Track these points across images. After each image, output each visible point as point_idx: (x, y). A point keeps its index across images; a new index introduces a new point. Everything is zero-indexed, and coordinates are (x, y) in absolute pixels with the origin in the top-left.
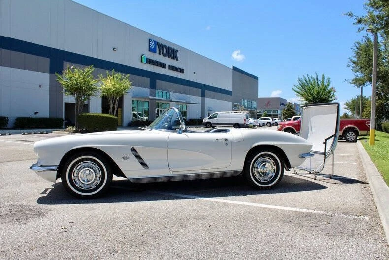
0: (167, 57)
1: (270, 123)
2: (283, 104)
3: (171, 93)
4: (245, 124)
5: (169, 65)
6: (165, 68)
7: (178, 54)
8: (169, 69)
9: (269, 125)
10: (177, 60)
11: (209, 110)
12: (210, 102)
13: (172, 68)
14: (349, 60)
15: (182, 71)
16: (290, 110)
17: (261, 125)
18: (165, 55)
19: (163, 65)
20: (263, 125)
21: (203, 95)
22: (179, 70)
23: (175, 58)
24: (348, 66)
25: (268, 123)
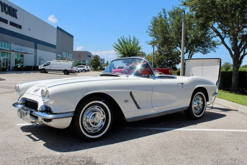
0: (9, 15)
1: (85, 70)
2: (89, 56)
3: (12, 45)
4: (72, 70)
5: (10, 22)
6: (7, 23)
7: (18, 13)
8: (10, 24)
9: (84, 71)
10: (16, 18)
11: (40, 59)
12: (41, 53)
13: (12, 24)
14: (148, 28)
15: (20, 27)
16: (96, 60)
17: (80, 71)
18: (6, 13)
19: (5, 21)
20: (81, 71)
21: (36, 48)
22: (18, 26)
23: (15, 16)
24: (147, 32)
25: (83, 70)
